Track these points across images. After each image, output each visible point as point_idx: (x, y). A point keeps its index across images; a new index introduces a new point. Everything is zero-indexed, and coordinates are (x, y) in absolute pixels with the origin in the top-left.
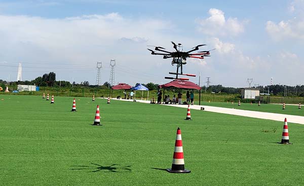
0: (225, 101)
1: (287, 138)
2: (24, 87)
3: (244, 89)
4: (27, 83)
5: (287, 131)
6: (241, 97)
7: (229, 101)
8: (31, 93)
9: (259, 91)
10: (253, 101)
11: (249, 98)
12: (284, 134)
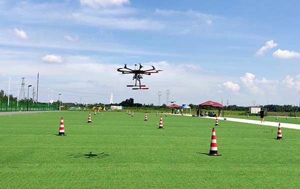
0: (239, 115)
1: (280, 136)
2: (115, 107)
3: (251, 107)
4: (116, 105)
5: (280, 131)
6: (249, 113)
7: (241, 115)
8: (119, 111)
9: (260, 109)
10: (256, 115)
11: (254, 113)
12: (279, 133)
